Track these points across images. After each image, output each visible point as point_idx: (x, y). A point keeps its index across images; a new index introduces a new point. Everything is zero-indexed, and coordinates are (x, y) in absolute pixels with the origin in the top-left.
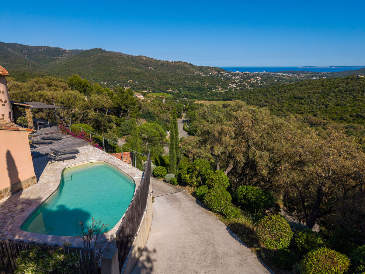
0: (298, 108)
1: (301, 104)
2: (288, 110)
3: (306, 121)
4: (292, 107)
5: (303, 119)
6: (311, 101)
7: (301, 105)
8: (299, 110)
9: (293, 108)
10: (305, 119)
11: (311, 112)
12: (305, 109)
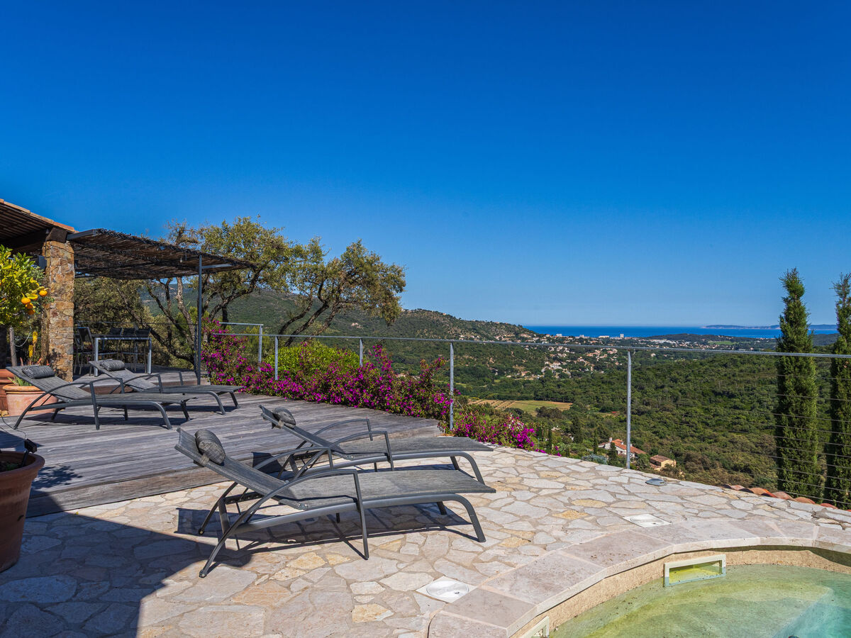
0: (730, 419)
1: (736, 408)
2: (707, 424)
3: (759, 449)
4: (714, 416)
5: (754, 446)
6: (760, 402)
7: (737, 411)
8: (735, 424)
9: (717, 418)
10: (756, 446)
11: (767, 428)
12: (748, 420)
